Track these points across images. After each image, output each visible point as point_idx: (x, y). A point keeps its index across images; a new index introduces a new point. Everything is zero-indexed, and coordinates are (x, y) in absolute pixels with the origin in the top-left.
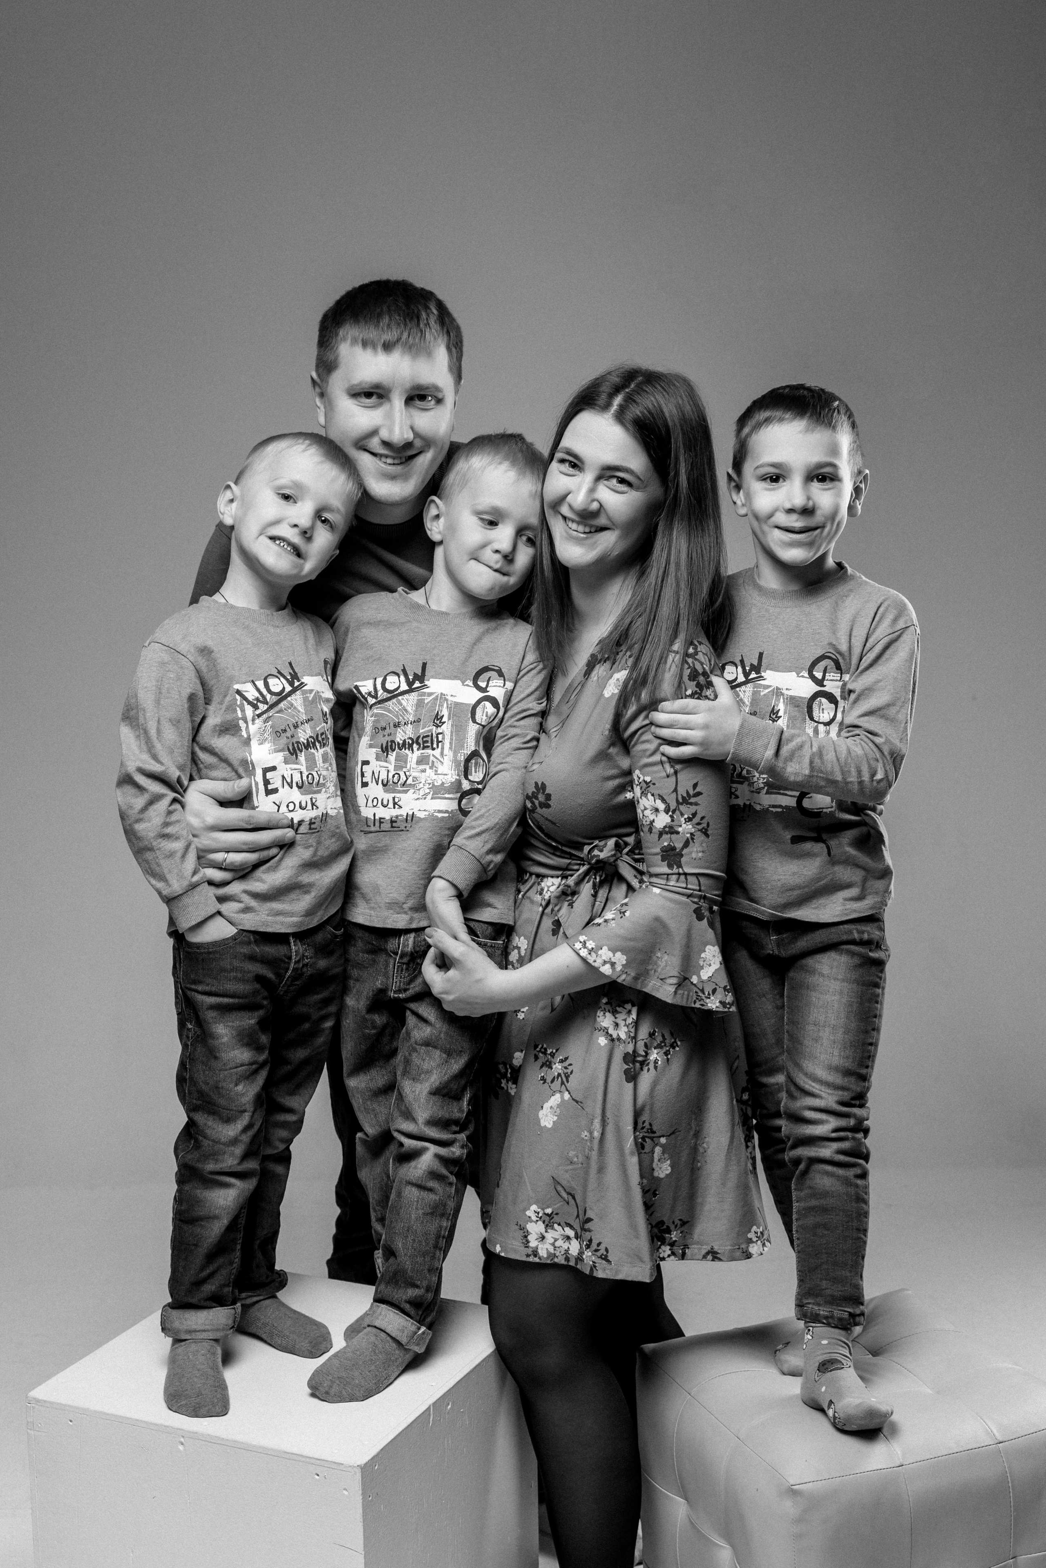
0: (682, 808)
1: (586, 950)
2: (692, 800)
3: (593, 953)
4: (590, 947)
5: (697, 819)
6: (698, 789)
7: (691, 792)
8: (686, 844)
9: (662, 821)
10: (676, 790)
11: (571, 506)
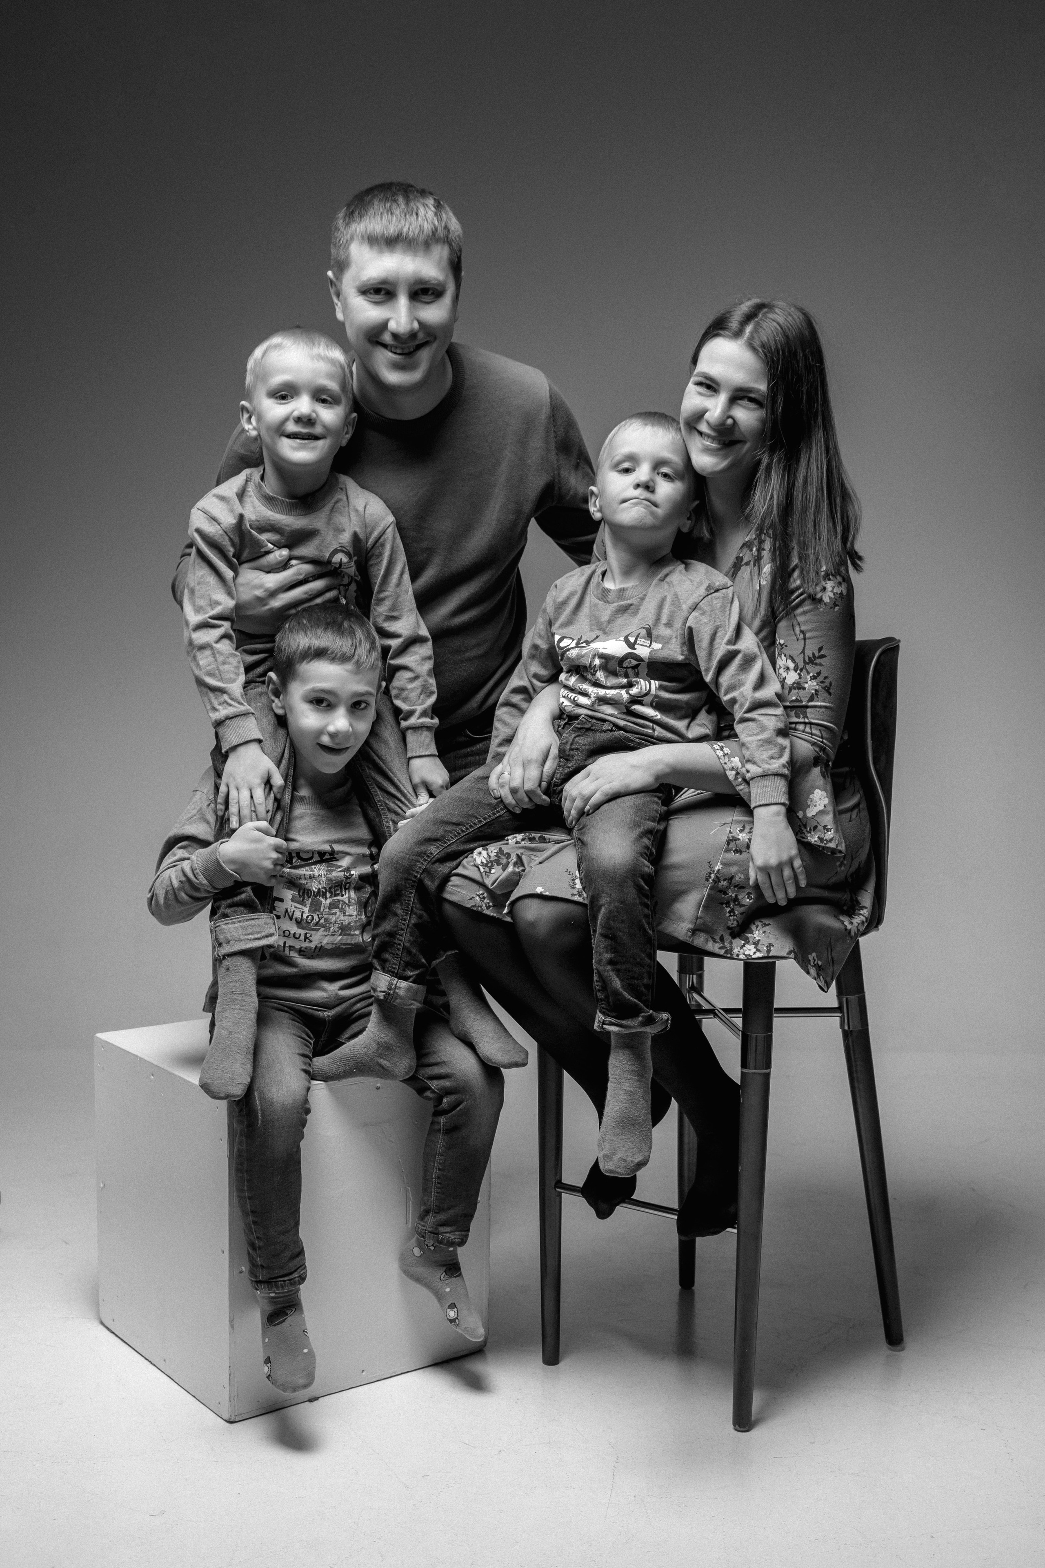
0: (808, 667)
6: (822, 652)
7: (817, 654)
8: (811, 699)
9: (791, 677)
10: (803, 652)
11: (708, 423)
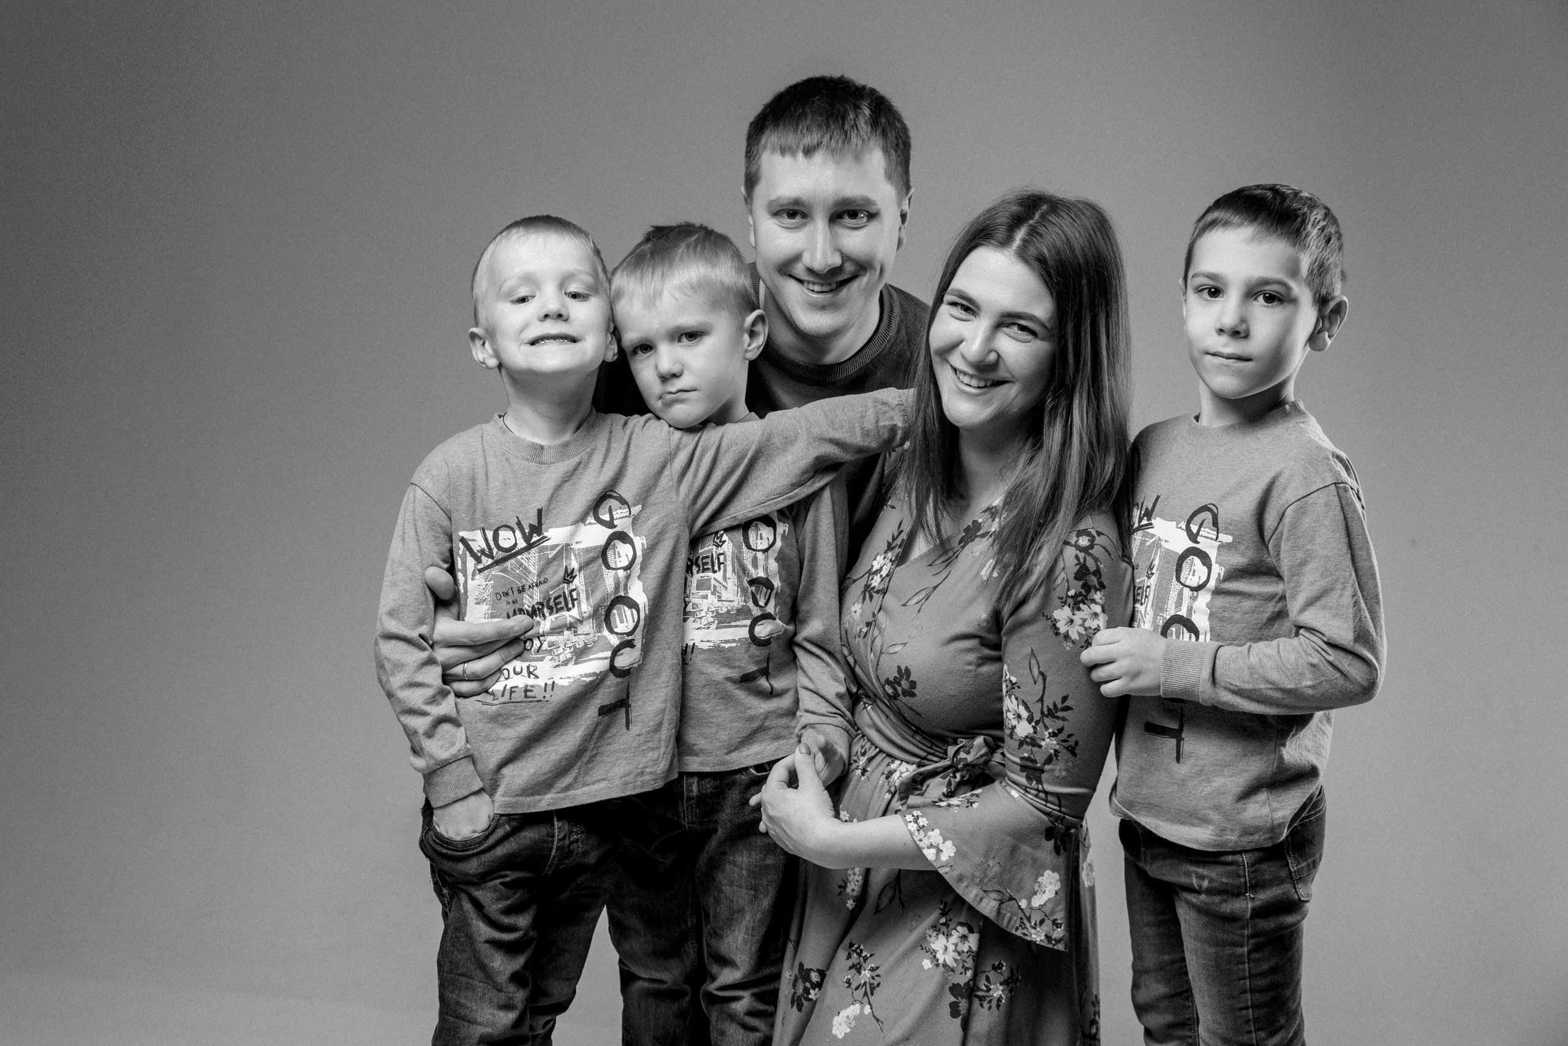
0: (1046, 720)
1: (916, 825)
2: (1060, 714)
3: (921, 831)
4: (921, 824)
5: (1063, 736)
6: (1067, 704)
7: (1059, 706)
8: (1049, 760)
9: (1024, 729)
10: (1041, 700)
11: (963, 356)
